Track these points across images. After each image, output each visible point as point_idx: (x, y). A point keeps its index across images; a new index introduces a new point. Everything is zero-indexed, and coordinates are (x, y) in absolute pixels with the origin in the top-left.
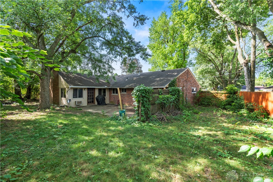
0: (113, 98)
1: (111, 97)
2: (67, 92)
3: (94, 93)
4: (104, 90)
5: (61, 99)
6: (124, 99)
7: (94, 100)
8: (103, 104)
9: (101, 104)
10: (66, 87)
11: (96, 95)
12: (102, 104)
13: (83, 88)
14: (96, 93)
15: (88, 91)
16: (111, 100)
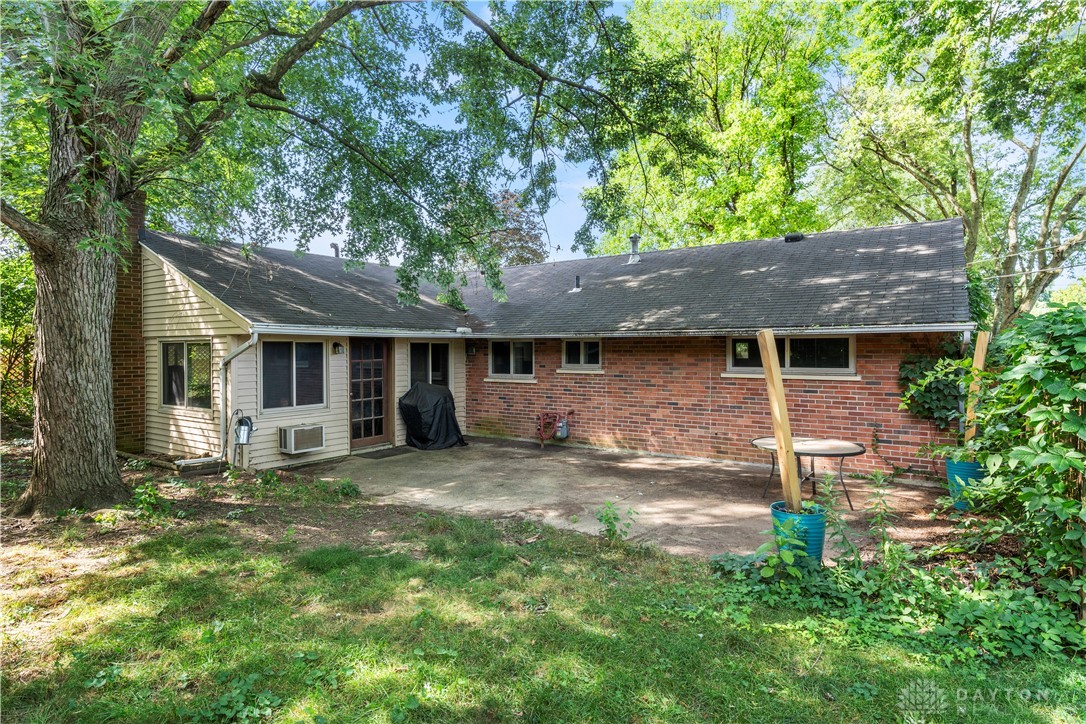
0: (495, 399)
1: (479, 397)
2: (227, 364)
3: (385, 372)
4: (441, 350)
5: (169, 416)
6: (588, 403)
7: (387, 415)
8: (445, 441)
9: (435, 442)
10: (211, 332)
11: (397, 384)
12: (441, 440)
13: (327, 338)
14: (396, 373)
15: (353, 356)
16: (484, 415)
